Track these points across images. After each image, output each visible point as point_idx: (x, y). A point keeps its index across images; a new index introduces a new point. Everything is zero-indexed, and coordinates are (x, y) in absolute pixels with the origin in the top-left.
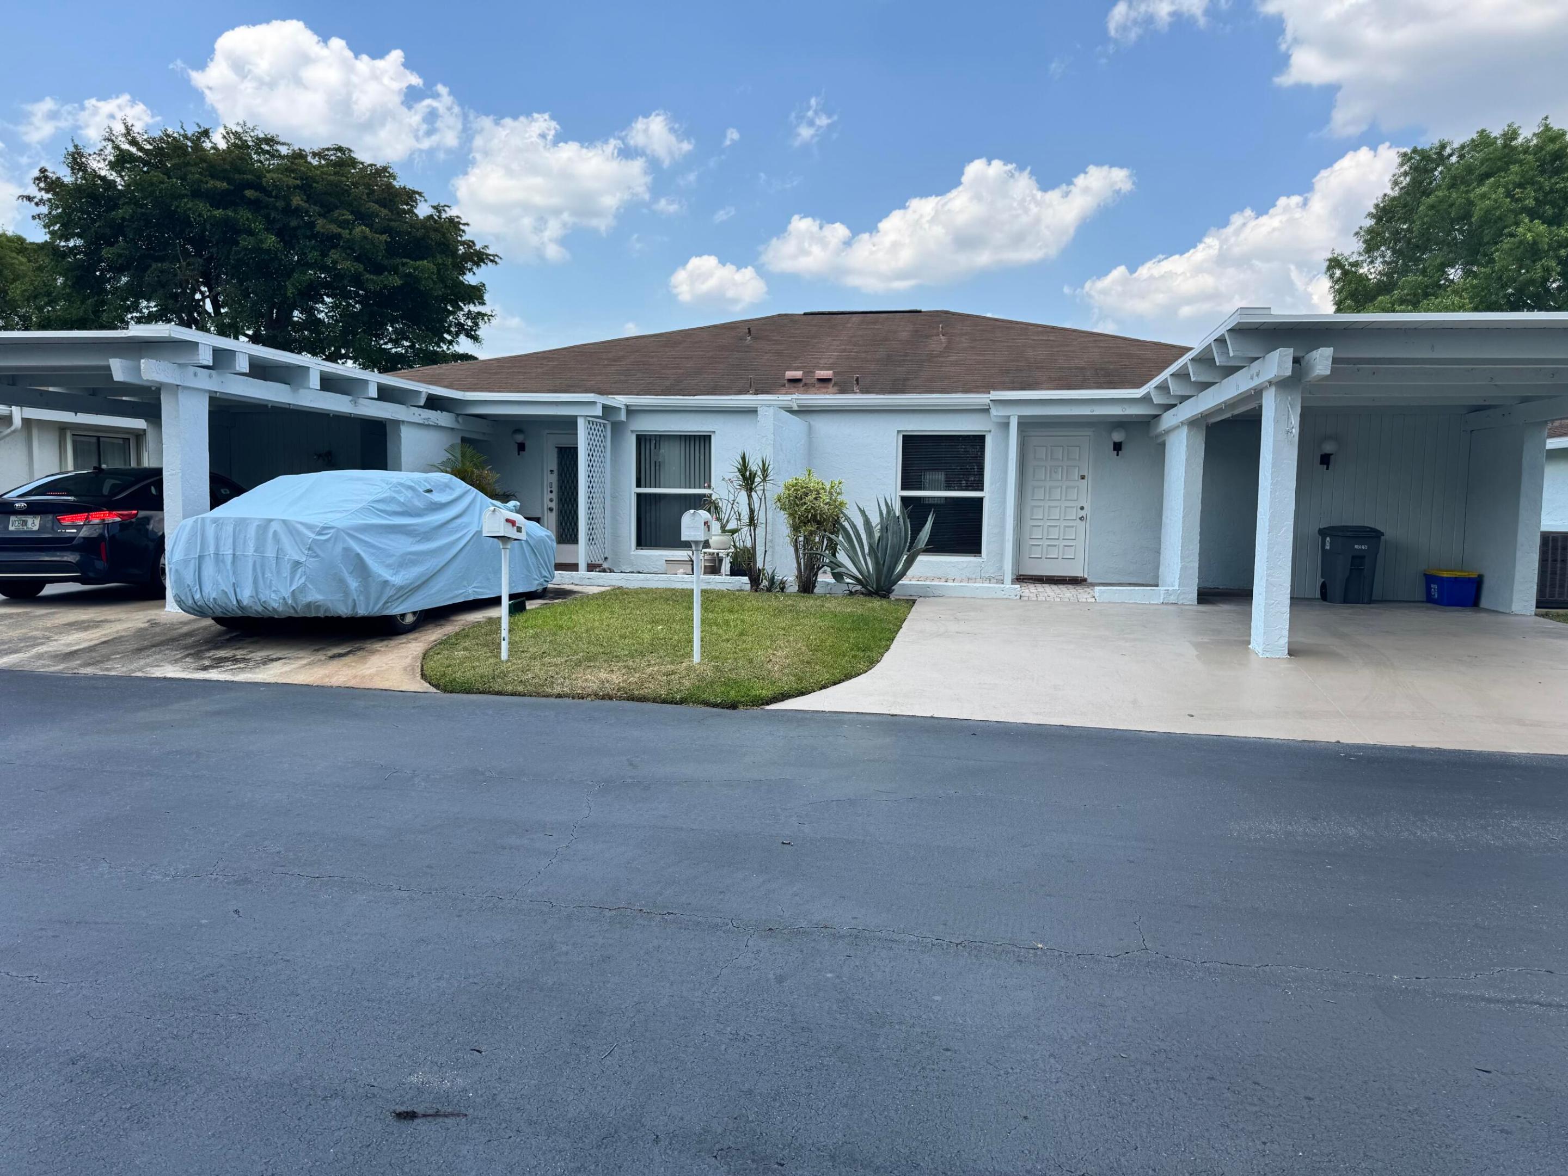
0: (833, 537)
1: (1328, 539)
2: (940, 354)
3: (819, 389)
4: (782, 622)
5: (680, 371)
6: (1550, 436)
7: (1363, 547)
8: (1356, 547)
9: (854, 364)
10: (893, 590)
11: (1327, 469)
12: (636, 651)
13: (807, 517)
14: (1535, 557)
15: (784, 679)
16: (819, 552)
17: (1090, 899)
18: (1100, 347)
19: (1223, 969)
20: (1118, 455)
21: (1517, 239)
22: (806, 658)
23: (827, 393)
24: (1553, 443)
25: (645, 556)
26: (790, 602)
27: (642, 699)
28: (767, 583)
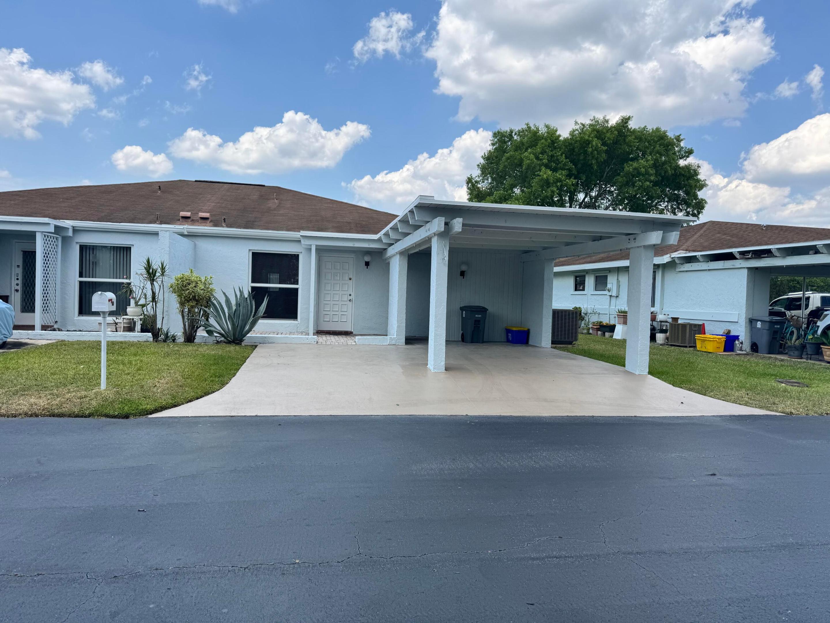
0: (206, 309)
1: (464, 312)
2: (275, 209)
3: (201, 223)
4: (168, 361)
5: (112, 208)
6: (555, 266)
7: (479, 316)
8: (476, 316)
9: (224, 211)
10: (244, 340)
11: (463, 278)
12: (60, 383)
13: (189, 297)
14: (550, 320)
15: (164, 397)
16: (197, 318)
17: (331, 525)
18: (359, 213)
19: (401, 561)
20: (367, 268)
21: (541, 177)
22: (180, 384)
23: (206, 226)
24: (557, 269)
25: (84, 320)
26: (177, 348)
27: (61, 415)
28: (163, 337)
